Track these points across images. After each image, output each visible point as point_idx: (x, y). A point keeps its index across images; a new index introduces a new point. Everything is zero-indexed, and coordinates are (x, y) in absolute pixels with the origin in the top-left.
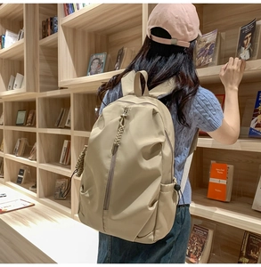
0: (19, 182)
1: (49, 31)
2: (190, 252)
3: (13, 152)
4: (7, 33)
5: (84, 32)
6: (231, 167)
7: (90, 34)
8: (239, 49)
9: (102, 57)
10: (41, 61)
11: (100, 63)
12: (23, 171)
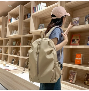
0: (12, 63)
1: (27, 17)
2: (70, 80)
3: (11, 53)
4: (13, 18)
5: (38, 18)
6: (82, 55)
7: (39, 18)
8: (85, 21)
9: (43, 25)
10: (23, 26)
11: (42, 27)
12: (14, 60)
